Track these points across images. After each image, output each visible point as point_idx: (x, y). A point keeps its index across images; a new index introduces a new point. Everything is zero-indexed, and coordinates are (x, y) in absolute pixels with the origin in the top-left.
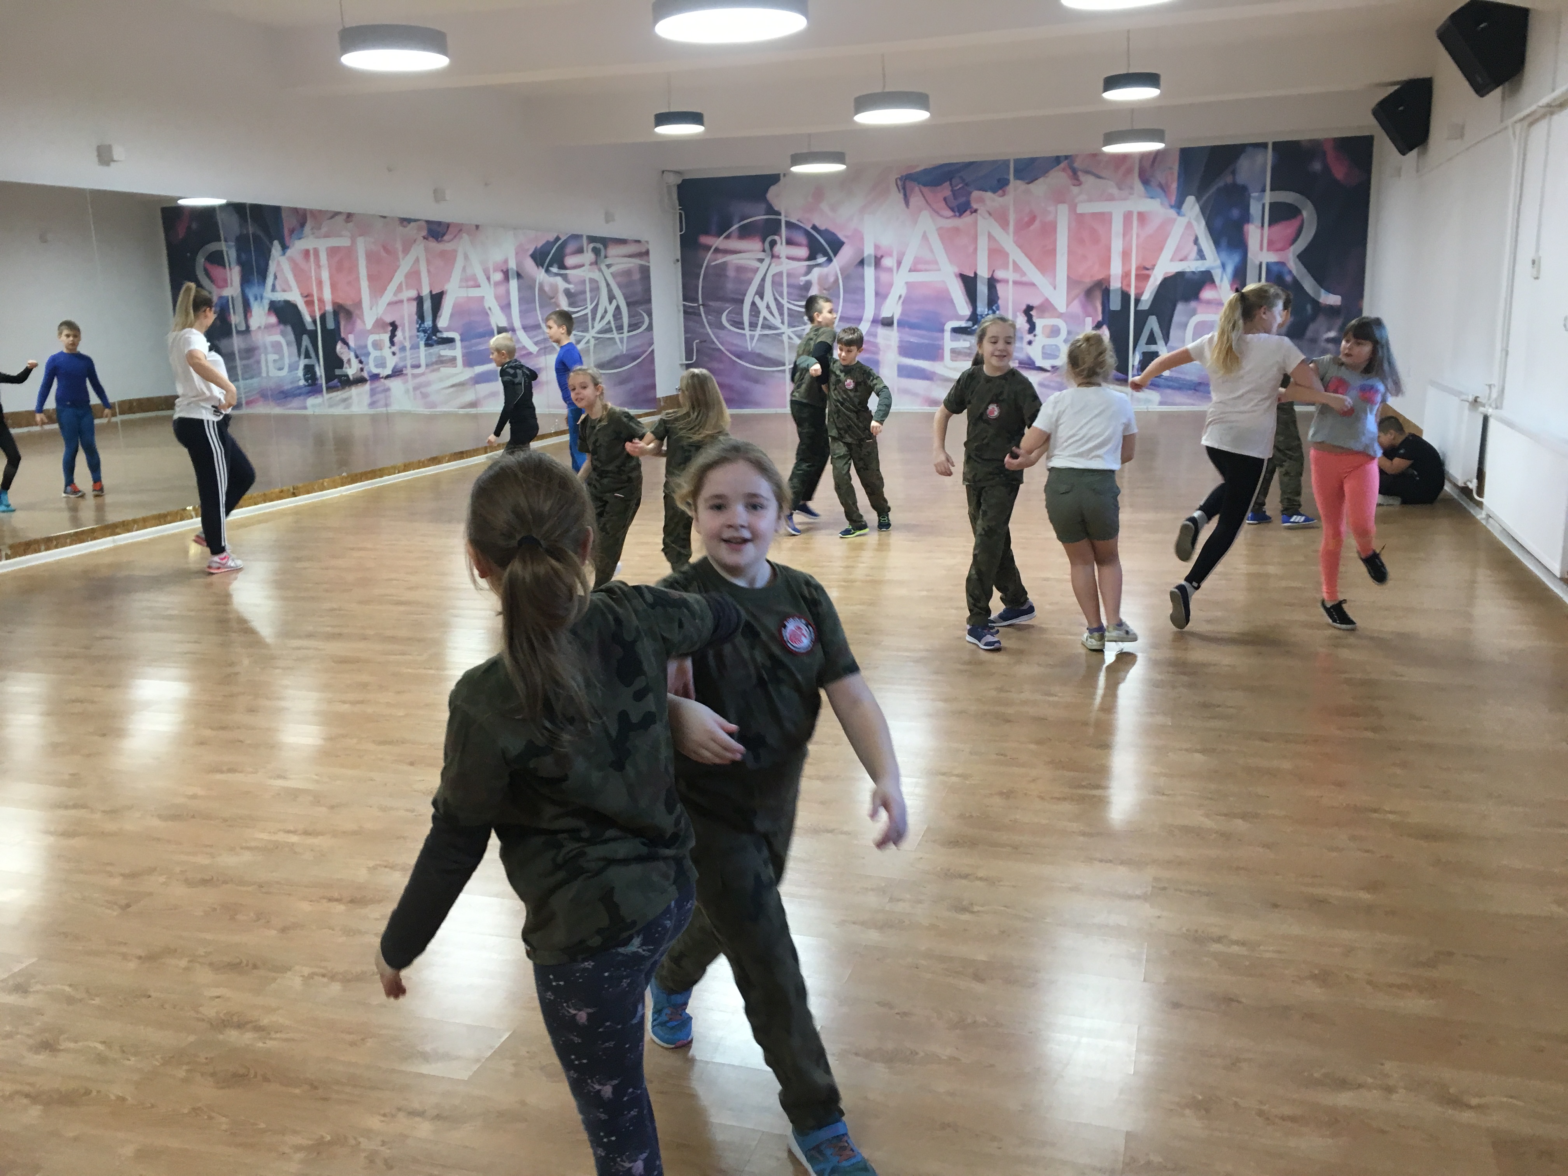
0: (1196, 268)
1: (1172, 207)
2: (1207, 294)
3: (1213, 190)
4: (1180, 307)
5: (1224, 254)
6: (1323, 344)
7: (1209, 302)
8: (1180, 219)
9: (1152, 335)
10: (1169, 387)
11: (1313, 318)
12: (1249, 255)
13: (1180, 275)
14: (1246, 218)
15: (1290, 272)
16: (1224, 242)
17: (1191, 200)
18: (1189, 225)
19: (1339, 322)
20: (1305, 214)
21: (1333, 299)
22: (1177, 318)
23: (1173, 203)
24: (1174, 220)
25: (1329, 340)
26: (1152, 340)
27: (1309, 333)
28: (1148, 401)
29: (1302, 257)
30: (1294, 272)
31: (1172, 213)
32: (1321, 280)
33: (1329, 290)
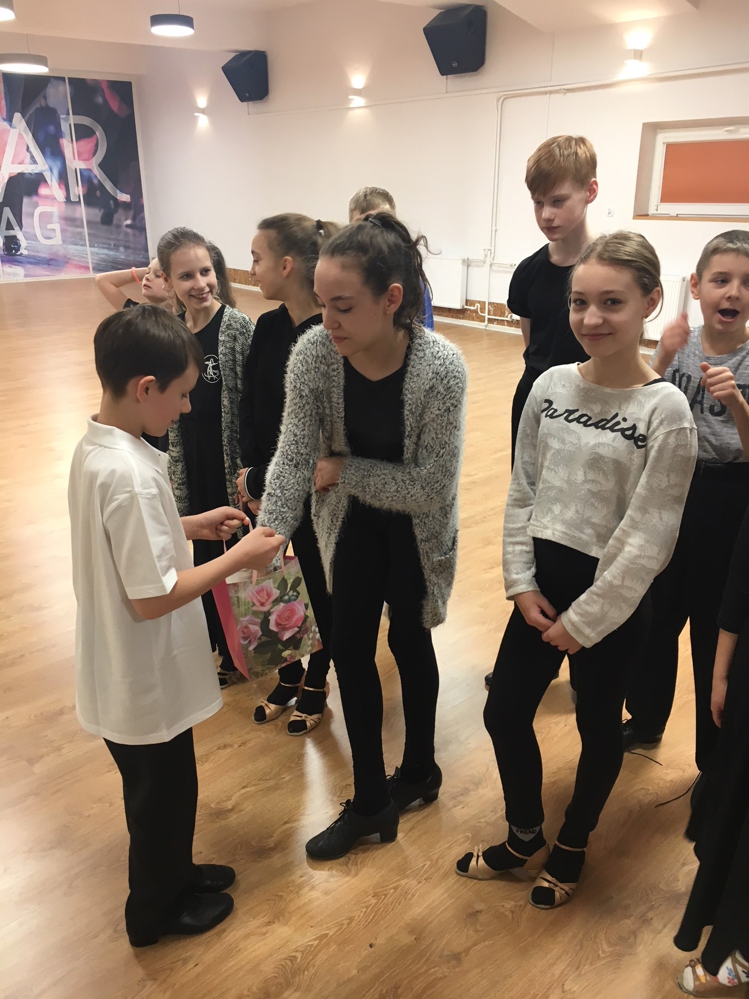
0: (32, 171)
1: (5, 120)
2: (43, 191)
3: (32, 110)
4: (26, 201)
5: (50, 162)
6: (125, 229)
7: (46, 197)
8: (12, 130)
9: (9, 223)
10: (30, 263)
11: (116, 211)
12: (67, 162)
13: (21, 175)
14: (59, 134)
15: (96, 177)
16: (48, 150)
17: (17, 116)
18: (20, 136)
19: (131, 213)
20: (97, 133)
21: (124, 197)
22: (25, 208)
23: (5, 117)
24: (9, 131)
25: (127, 226)
26: (9, 227)
27: (115, 222)
28: (15, 275)
29: (101, 166)
30: (99, 178)
31: (6, 124)
32: (115, 183)
33: (122, 191)
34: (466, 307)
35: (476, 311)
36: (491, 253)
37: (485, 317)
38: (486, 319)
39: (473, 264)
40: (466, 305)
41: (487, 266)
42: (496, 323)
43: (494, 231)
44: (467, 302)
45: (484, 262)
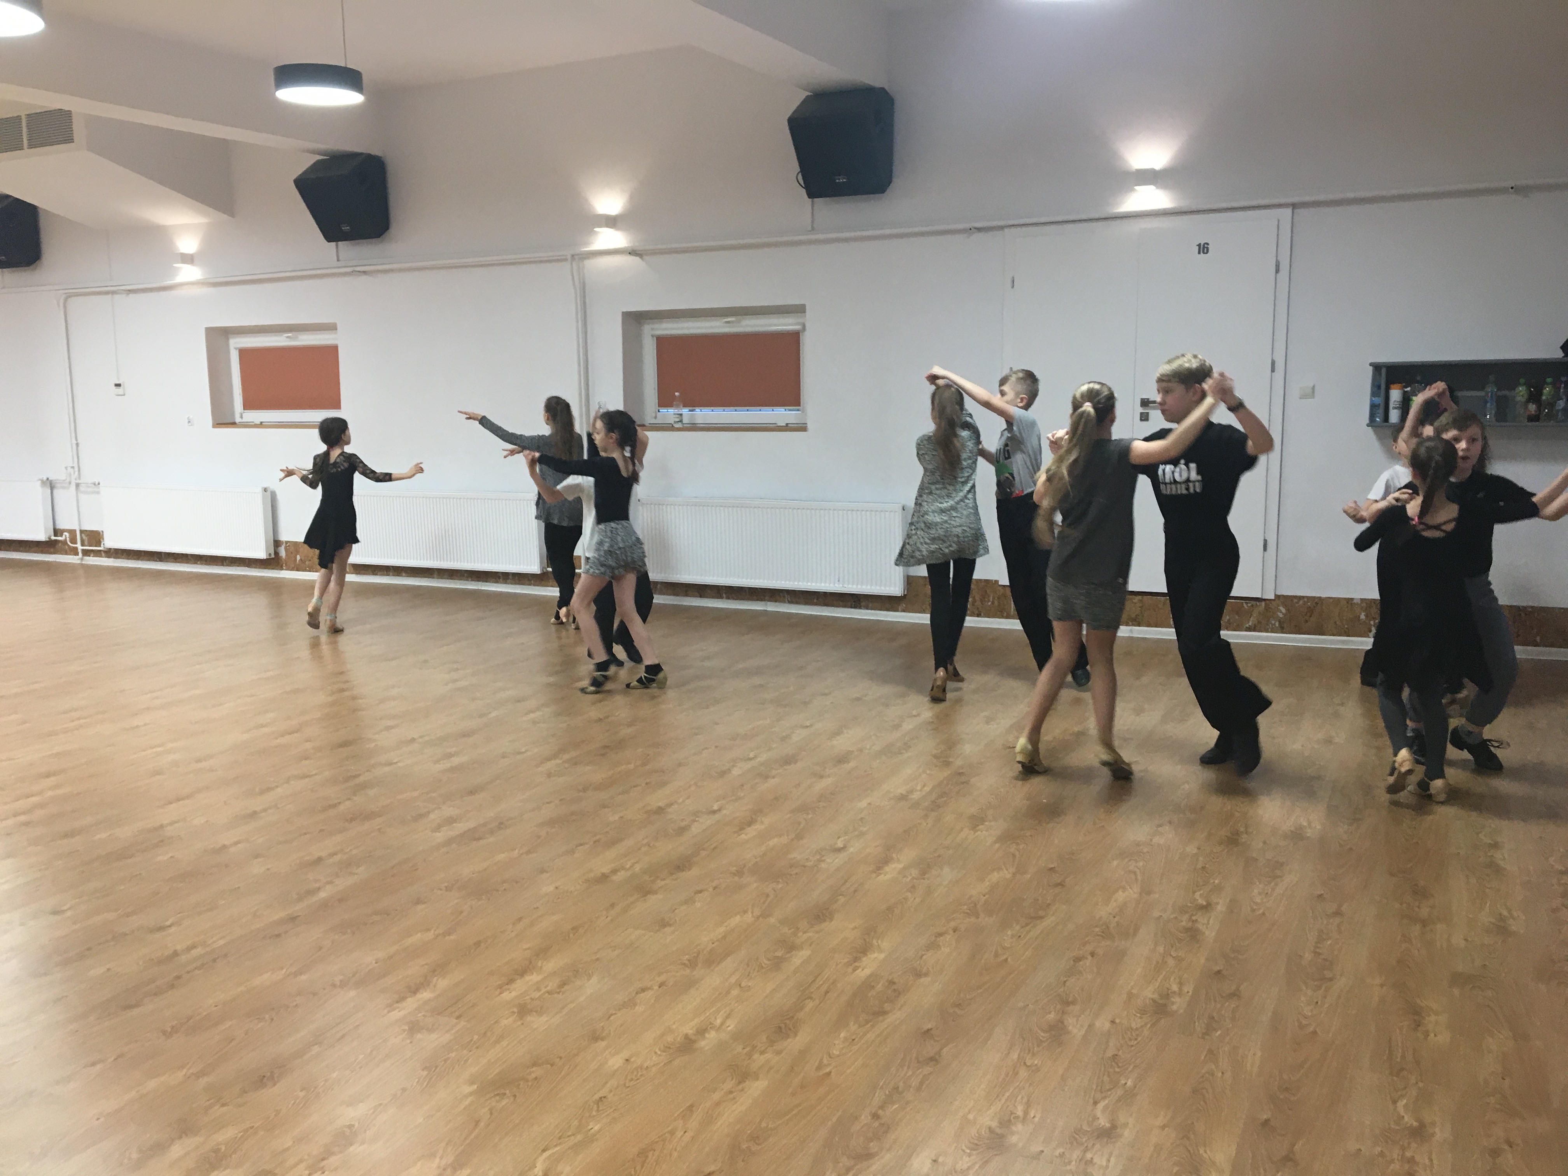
34: (53, 538)
35: (65, 542)
36: (74, 473)
37: (77, 548)
38: (80, 551)
39: (58, 485)
40: (55, 535)
41: (73, 487)
42: (92, 555)
43: (74, 446)
44: (56, 532)
45: (70, 483)
